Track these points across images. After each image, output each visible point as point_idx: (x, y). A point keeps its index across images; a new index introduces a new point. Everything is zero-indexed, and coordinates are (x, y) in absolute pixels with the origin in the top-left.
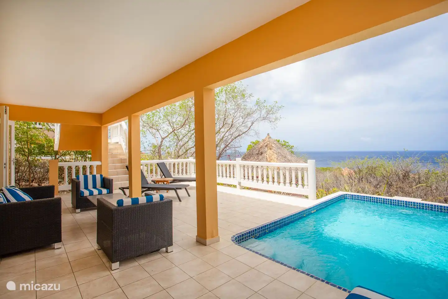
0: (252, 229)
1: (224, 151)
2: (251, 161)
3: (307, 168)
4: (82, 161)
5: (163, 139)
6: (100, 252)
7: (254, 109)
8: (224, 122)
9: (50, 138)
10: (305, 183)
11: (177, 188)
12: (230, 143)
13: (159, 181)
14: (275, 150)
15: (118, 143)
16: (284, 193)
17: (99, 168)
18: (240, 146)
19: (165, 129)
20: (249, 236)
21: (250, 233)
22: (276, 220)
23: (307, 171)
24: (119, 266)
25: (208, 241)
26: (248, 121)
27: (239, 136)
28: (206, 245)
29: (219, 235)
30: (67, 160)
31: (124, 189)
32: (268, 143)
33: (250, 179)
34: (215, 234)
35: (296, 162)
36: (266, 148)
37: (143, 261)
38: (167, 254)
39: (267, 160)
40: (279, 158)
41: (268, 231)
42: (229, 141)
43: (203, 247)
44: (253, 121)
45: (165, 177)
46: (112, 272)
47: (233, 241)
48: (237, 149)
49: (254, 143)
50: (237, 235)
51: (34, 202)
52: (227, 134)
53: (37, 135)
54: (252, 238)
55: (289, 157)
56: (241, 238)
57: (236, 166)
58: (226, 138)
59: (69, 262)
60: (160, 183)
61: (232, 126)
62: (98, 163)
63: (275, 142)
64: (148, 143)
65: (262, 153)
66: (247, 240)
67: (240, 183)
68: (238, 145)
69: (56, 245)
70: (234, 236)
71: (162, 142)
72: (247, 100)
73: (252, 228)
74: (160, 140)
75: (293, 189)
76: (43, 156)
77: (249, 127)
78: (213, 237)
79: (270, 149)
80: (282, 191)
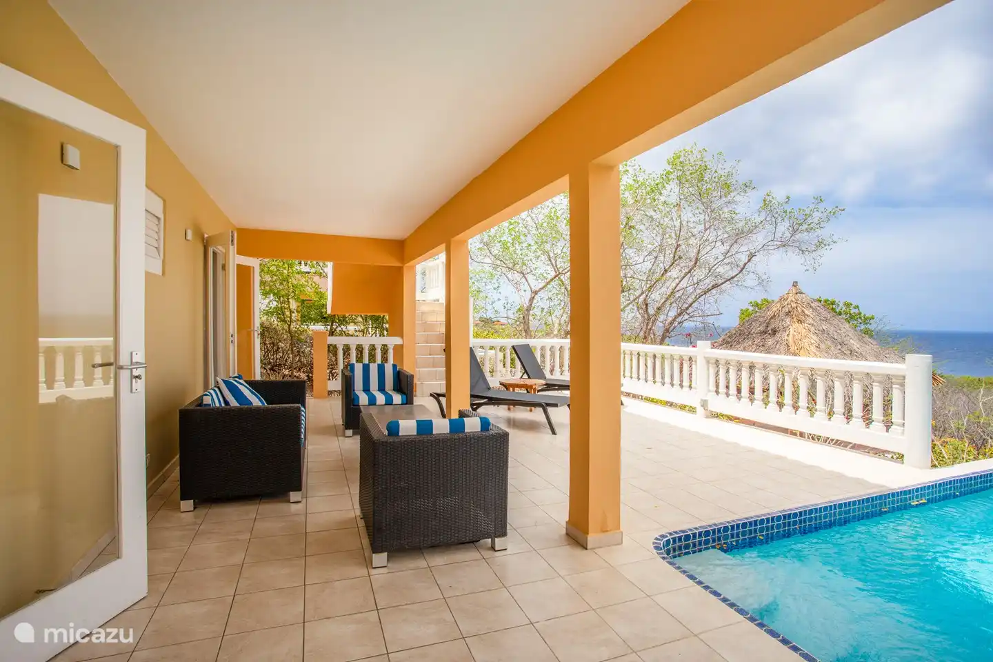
0: (715, 525)
1: (676, 323)
2: (744, 349)
3: (904, 377)
4: (376, 336)
5: (536, 293)
6: (361, 524)
7: (758, 220)
8: (675, 253)
9: (322, 291)
10: (896, 417)
11: (548, 405)
12: (690, 305)
13: (515, 386)
14: (812, 325)
15: (438, 300)
16: (827, 441)
17: (399, 349)
18: (718, 313)
19: (541, 271)
20: (707, 542)
21: (709, 536)
22: (791, 510)
23: (902, 385)
24: (388, 560)
25: (592, 538)
26: (740, 250)
27: (714, 287)
28: (586, 549)
29: (621, 529)
30: (350, 333)
31: (440, 398)
32: (794, 305)
33: (733, 395)
34: (612, 525)
35: (878, 358)
36: (788, 320)
37: (439, 560)
38: (491, 553)
39: (788, 351)
40: (823, 346)
41: (763, 535)
42: (690, 300)
43: (579, 552)
44: (753, 251)
45: (529, 377)
46: (373, 572)
47: (656, 548)
48: (710, 320)
49: (757, 305)
50: (671, 534)
51: (267, 410)
52: (684, 284)
53: (302, 285)
54: (714, 547)
55: (855, 344)
56: (684, 543)
57: (696, 362)
58: (681, 292)
59: (306, 533)
60: (517, 390)
61: (696, 263)
62: (397, 341)
63: (812, 305)
64: (503, 301)
65: (774, 332)
66: (700, 551)
67: (704, 404)
68: (713, 310)
69: (294, 496)
70: (663, 536)
71: (532, 299)
72: (738, 198)
73: (716, 522)
74: (528, 295)
75: (855, 431)
76: (312, 323)
77: (742, 266)
78: (604, 532)
79: (800, 321)
80: (824, 434)
